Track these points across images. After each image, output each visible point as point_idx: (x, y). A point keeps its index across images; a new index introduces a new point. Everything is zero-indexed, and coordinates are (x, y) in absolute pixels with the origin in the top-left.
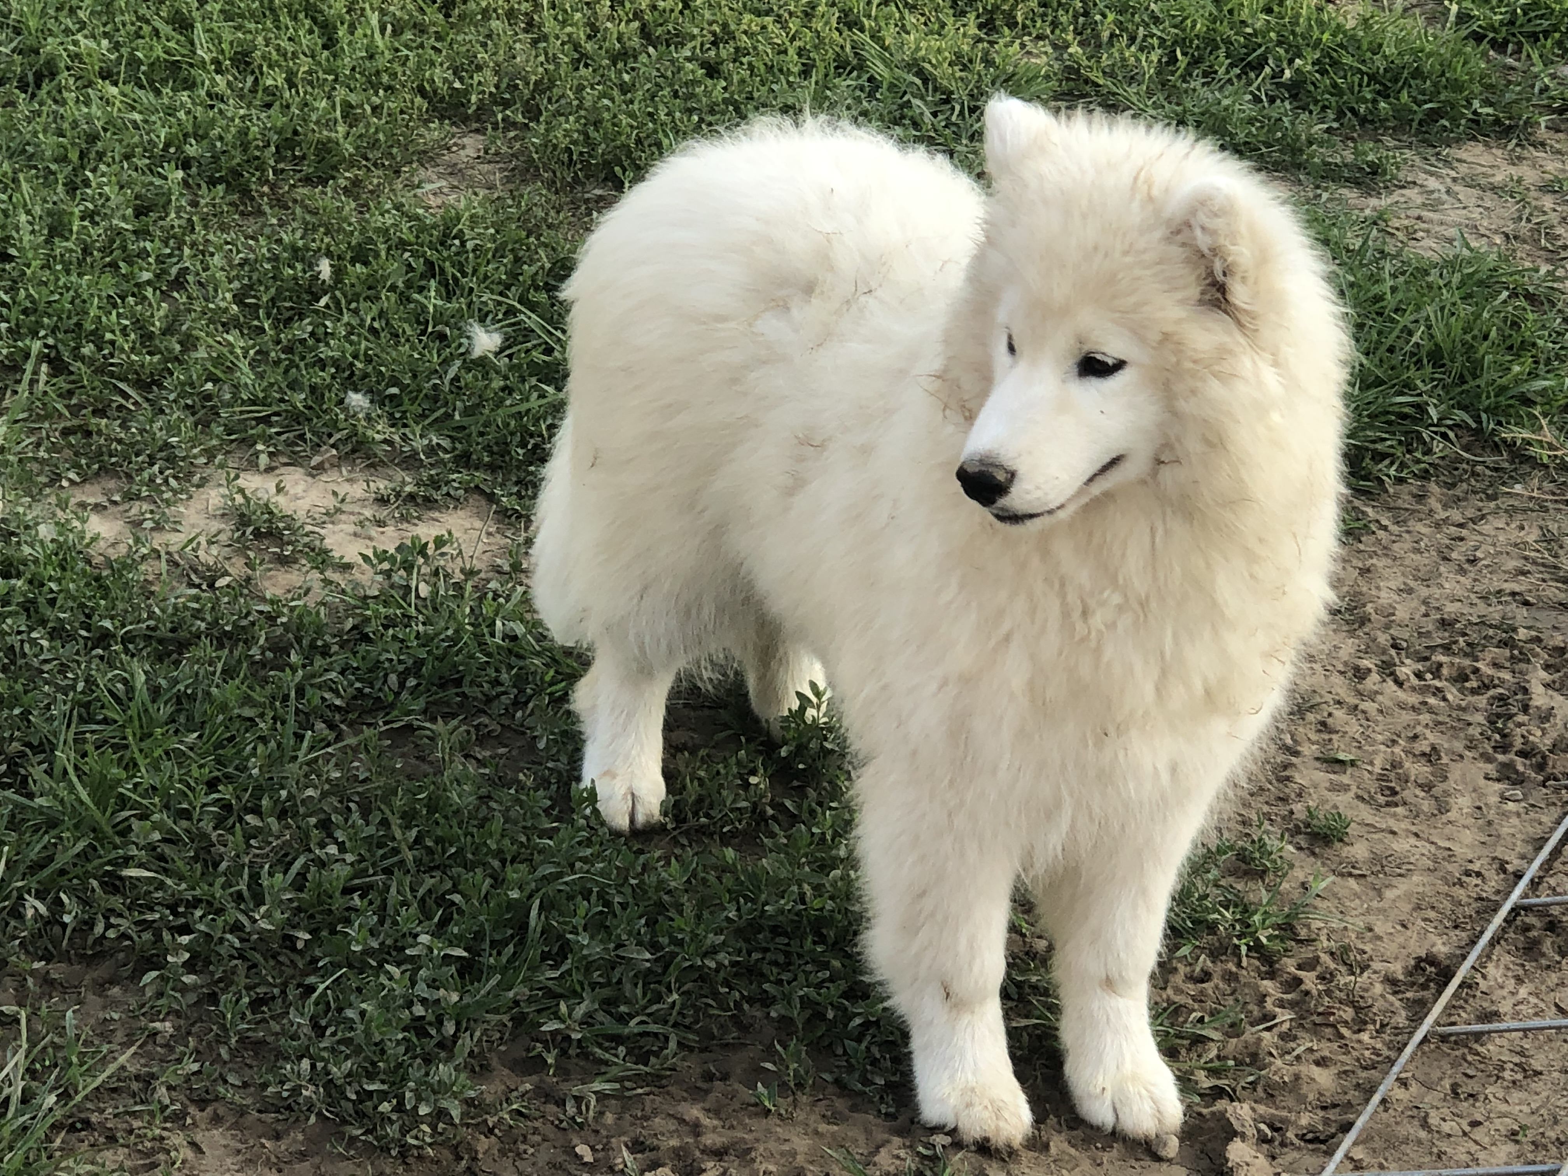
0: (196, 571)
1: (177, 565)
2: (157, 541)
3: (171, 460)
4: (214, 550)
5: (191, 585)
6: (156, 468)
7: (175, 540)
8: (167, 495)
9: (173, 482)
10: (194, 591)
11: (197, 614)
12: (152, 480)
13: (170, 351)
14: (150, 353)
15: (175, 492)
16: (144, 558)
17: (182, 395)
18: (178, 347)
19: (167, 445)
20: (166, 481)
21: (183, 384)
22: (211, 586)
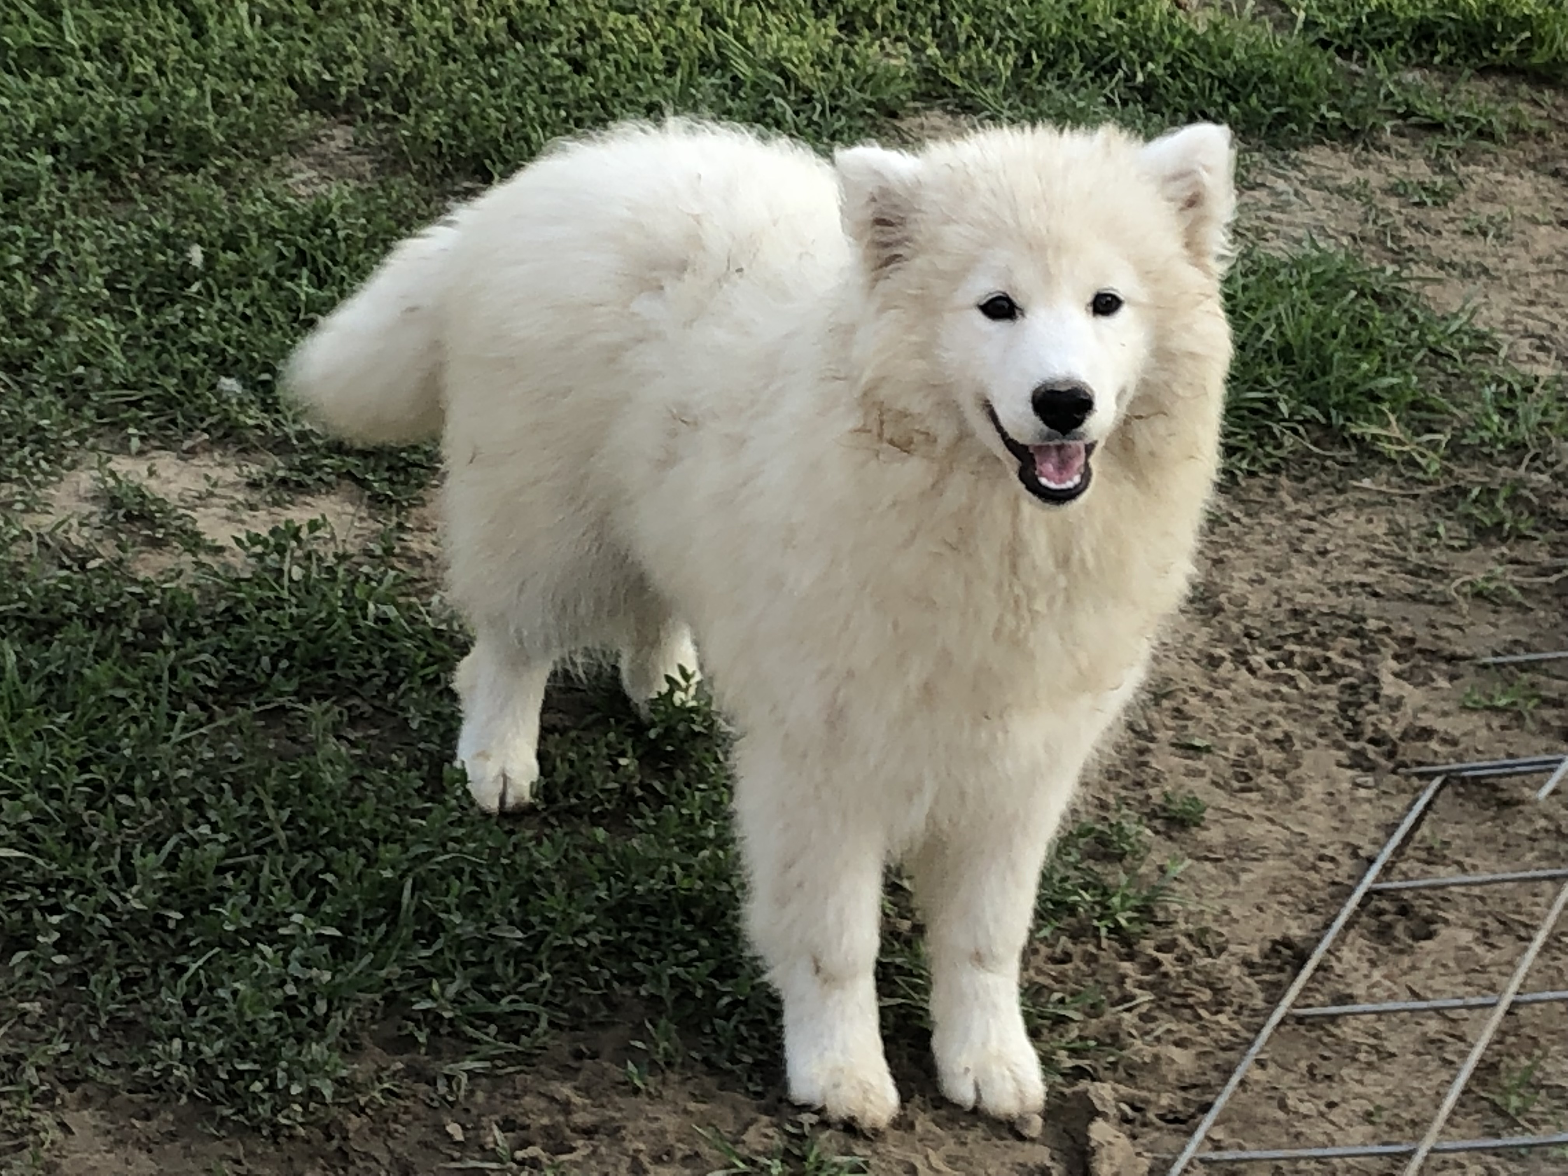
0: (67, 553)
1: (48, 546)
2: (27, 522)
3: (41, 443)
4: (86, 531)
5: (62, 566)
6: (27, 450)
7: (46, 522)
8: (38, 477)
9: (43, 463)
10: (64, 573)
11: (68, 596)
12: (22, 462)
13: (40, 333)
14: (21, 337)
15: (45, 473)
16: (14, 539)
17: (54, 378)
18: (48, 331)
19: (38, 428)
20: (37, 464)
21: (53, 367)
22: (82, 567)
